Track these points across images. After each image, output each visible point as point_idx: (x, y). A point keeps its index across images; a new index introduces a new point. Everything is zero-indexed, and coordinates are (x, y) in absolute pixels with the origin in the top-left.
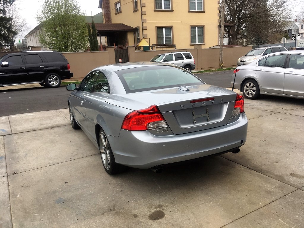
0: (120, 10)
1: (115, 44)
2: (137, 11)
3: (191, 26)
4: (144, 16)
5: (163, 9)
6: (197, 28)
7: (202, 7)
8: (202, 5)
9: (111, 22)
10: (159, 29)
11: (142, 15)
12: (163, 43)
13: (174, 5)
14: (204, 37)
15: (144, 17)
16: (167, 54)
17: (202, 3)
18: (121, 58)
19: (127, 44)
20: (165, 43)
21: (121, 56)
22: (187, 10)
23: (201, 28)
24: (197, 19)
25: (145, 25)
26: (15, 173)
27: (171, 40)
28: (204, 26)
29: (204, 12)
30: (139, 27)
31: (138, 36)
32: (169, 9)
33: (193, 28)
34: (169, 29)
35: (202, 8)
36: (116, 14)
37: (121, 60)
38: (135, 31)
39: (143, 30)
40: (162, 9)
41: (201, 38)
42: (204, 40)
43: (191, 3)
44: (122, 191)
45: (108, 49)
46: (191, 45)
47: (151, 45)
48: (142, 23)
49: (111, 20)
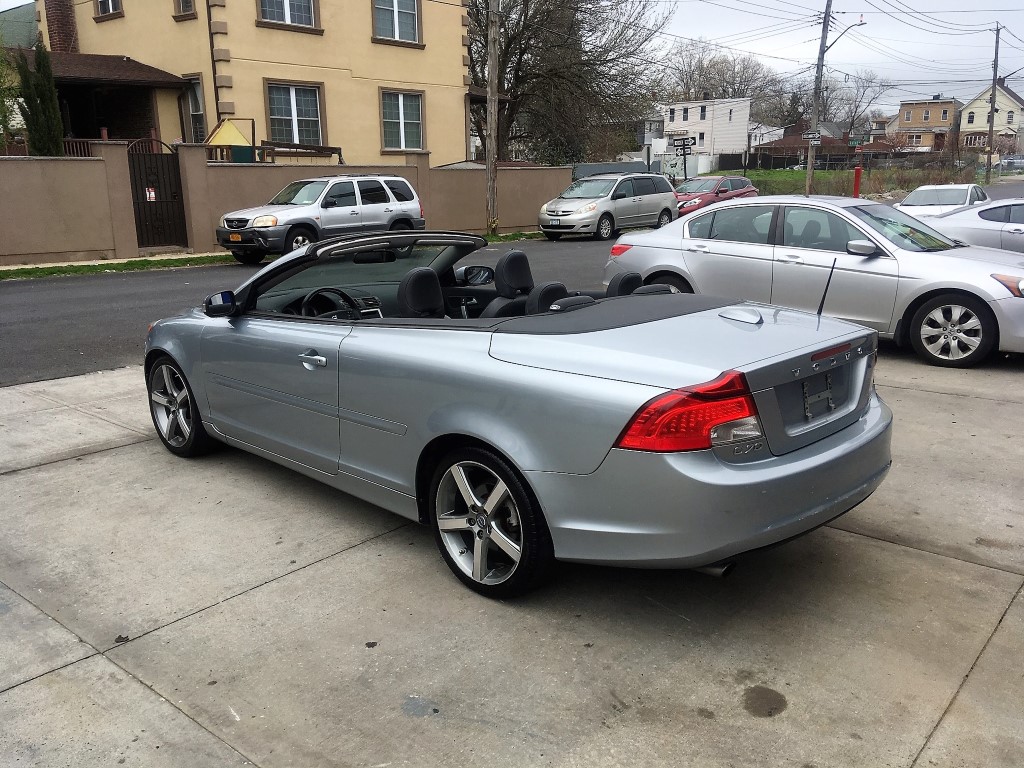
0: (114, 9)
1: (105, 132)
2: (194, 17)
3: (382, 88)
4: (218, 39)
5: (288, 21)
6: (401, 98)
7: (414, 29)
8: (414, 25)
9: (75, 49)
10: (275, 89)
11: (212, 35)
12: (292, 139)
13: (325, 14)
14: (425, 129)
15: (221, 43)
16: (333, 181)
17: (413, 19)
18: (151, 185)
19: (153, 132)
20: (296, 141)
21: (152, 178)
22: (368, 32)
23: (415, 98)
24: (398, 69)
25: (223, 70)
26: (122, 640)
27: (317, 131)
28: (423, 91)
29: (422, 47)
30: (199, 74)
31: (197, 108)
32: (308, 24)
33: (388, 96)
34: (311, 92)
35: (414, 34)
36: (98, 20)
37: (153, 194)
38: (185, 88)
39: (216, 89)
40: (283, 19)
41: (416, 132)
42: (425, 139)
43: (380, 12)
44: (588, 645)
45: (104, 149)
46: (384, 153)
47: (258, 144)
48: (214, 62)
49: (76, 39)
